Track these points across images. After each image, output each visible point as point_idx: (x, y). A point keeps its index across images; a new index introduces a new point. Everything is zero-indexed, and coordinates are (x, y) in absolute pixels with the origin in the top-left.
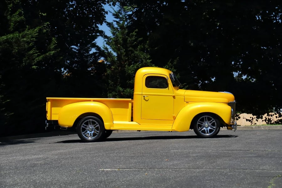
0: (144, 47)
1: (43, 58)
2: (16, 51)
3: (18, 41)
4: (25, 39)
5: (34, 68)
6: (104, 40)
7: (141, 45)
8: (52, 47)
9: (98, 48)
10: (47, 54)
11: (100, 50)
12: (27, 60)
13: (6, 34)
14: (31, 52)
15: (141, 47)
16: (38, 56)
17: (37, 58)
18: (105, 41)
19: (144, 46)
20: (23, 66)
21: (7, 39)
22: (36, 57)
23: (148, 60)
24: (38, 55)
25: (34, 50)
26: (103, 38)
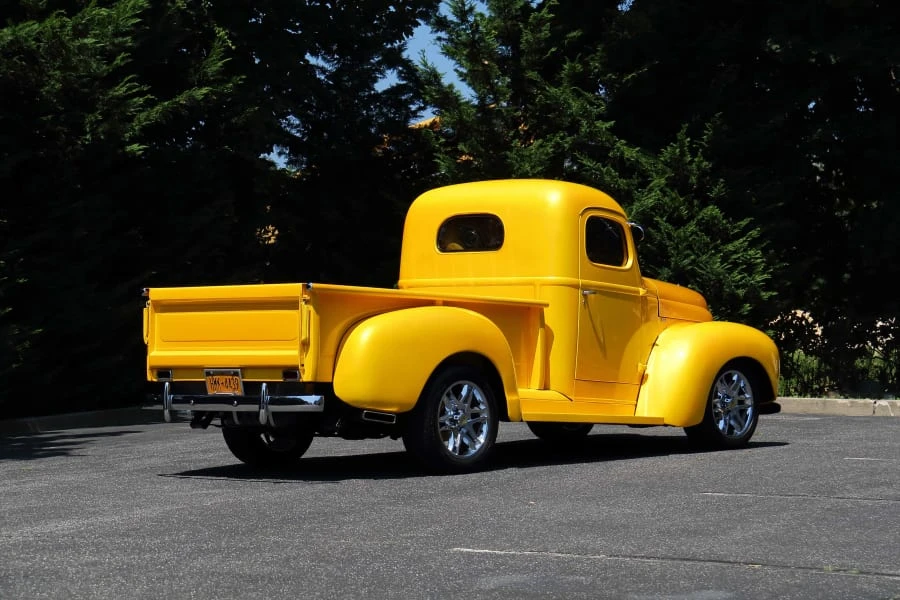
0: (587, 71)
1: (164, 113)
2: (58, 86)
3: (57, 48)
4: (89, 41)
5: (133, 153)
6: (435, 36)
7: (572, 61)
8: (214, 68)
9: (408, 69)
10: (182, 99)
11: (414, 75)
12: (99, 122)
13: (9, 21)
14: (120, 90)
15: (573, 68)
16: (150, 104)
17: (143, 116)
18: (439, 39)
19: (586, 64)
20: (83, 145)
21: (16, 42)
22: (140, 111)
23: (599, 124)
24: (146, 101)
25: (129, 81)
26: (429, 28)
